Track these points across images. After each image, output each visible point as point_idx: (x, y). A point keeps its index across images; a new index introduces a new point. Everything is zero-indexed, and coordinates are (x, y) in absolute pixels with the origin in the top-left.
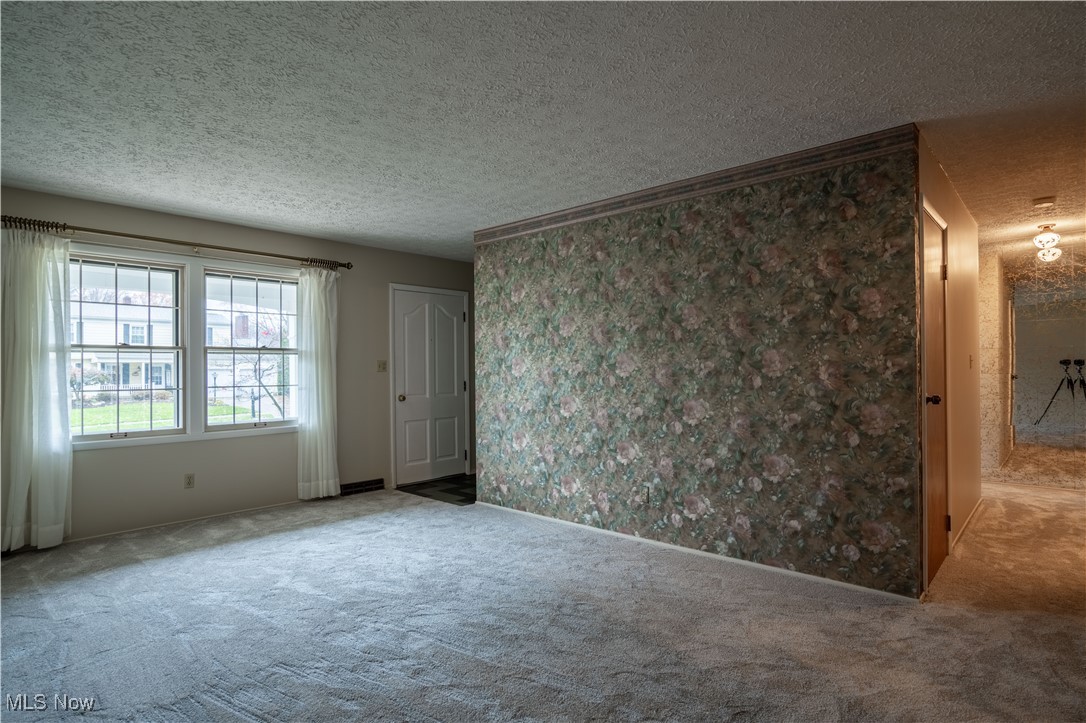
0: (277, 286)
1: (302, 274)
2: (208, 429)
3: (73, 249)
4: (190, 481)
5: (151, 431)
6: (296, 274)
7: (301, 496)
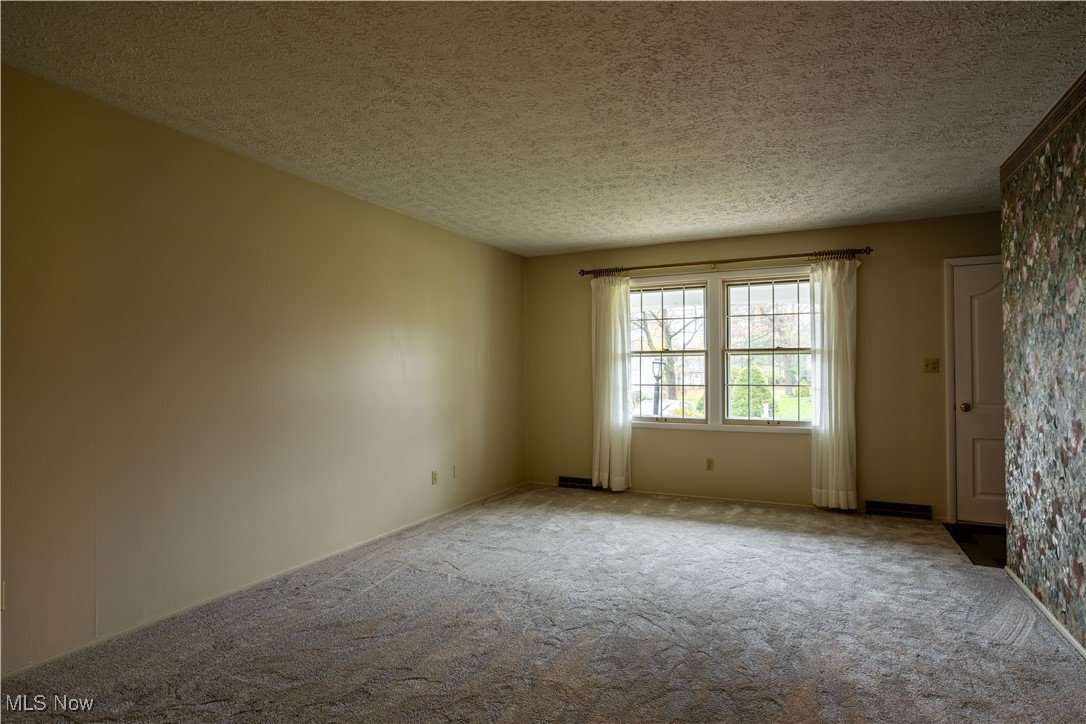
0: (795, 285)
1: (813, 270)
2: (726, 421)
3: (632, 283)
4: (710, 464)
5: (683, 419)
6: (807, 271)
7: (816, 501)
